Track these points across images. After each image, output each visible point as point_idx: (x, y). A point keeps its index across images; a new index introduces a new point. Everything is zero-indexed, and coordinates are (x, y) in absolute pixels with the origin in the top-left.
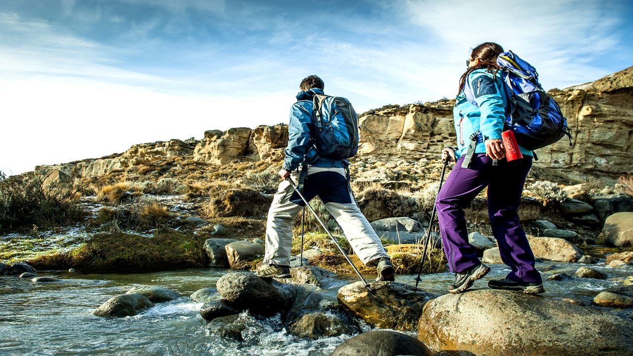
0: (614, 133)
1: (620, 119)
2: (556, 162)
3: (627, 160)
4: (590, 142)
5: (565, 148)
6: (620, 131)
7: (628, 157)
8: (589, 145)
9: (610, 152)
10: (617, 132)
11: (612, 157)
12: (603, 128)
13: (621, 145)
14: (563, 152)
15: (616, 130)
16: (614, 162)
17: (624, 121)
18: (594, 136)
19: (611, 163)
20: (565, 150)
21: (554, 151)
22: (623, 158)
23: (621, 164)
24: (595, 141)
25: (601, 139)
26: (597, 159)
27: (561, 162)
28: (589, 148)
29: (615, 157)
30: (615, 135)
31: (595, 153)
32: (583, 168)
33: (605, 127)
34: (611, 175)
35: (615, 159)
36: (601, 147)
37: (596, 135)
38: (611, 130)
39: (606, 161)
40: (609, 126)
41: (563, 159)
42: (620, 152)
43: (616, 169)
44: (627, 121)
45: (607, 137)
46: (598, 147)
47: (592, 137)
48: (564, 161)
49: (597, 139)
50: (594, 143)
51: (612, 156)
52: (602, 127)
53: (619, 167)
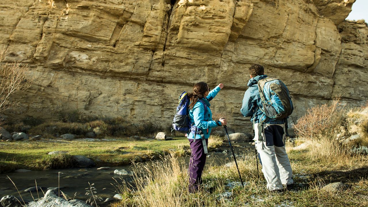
0: (90, 22)
1: (96, 5)
2: (13, 55)
3: (116, 57)
4: (60, 32)
5: (26, 39)
6: (98, 20)
7: (116, 54)
8: (58, 35)
9: (90, 46)
10: (94, 21)
11: (95, 52)
12: (75, 15)
13: (105, 38)
14: (24, 43)
15: (92, 18)
16: (97, 57)
17: (101, 8)
18: (63, 24)
19: (94, 59)
20: (26, 41)
21: (13, 41)
22: (110, 54)
23: (106, 61)
24: (63, 30)
25: (71, 29)
26: (75, 54)
27: (21, 56)
28: (59, 39)
29: (99, 52)
30: (91, 24)
31: (69, 46)
32: (49, 63)
33: (78, 14)
34: (98, 73)
35: (99, 55)
36: (77, 39)
37: (66, 24)
38: (88, 19)
39: (87, 57)
40: (85, 13)
41: (23, 52)
42: (104, 46)
43: (101, 66)
44: (105, 7)
45: (80, 26)
46: (73, 39)
47: (61, 25)
48: (24, 53)
49: (67, 28)
50: (64, 33)
51: (94, 50)
52: (74, 13)
53: (106, 64)
